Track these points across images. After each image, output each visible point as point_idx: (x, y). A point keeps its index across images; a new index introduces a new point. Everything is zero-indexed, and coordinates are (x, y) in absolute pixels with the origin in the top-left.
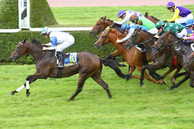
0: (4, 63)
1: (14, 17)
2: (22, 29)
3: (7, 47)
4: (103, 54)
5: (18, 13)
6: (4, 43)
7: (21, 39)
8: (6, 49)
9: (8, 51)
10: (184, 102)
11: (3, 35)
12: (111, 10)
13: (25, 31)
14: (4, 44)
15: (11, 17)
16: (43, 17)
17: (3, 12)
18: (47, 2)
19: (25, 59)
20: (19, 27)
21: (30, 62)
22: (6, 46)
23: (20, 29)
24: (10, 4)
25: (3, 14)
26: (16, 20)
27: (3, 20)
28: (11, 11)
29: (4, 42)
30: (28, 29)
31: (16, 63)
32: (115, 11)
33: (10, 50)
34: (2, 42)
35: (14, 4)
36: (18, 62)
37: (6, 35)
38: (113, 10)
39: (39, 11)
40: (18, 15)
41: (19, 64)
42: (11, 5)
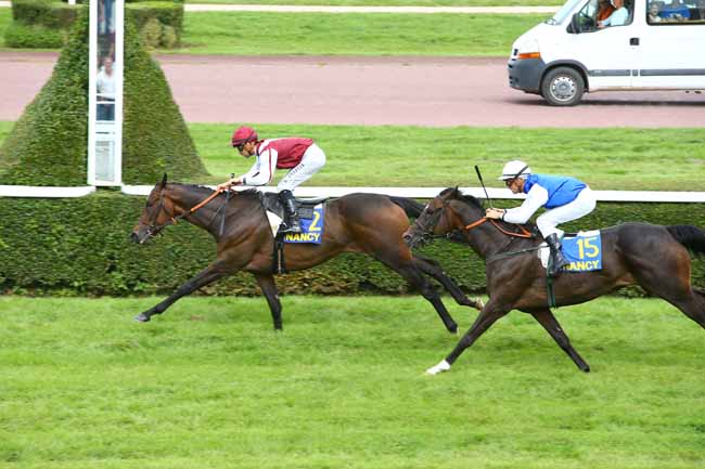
0: (39, 290)
1: (73, 151)
2: (98, 187)
3: (51, 241)
4: (344, 269)
5: (87, 139)
6: (40, 229)
7: (94, 217)
8: (46, 246)
9: (54, 253)
10: (598, 422)
11: (37, 205)
12: (361, 137)
13: (105, 194)
14: (40, 232)
15: (66, 151)
16: (163, 152)
17: (42, 133)
18: (178, 107)
19: (105, 280)
20: (89, 182)
21: (121, 289)
22: (48, 239)
23: (93, 189)
24: (63, 109)
25: (41, 141)
26: (79, 159)
27: (39, 157)
28: (65, 133)
29: (41, 226)
30: (118, 188)
31: (74, 292)
32: (374, 139)
33: (59, 250)
34: (36, 226)
35: (75, 108)
36: (83, 289)
37: (47, 204)
38: (367, 136)
39: (153, 134)
40: (87, 144)
41: (86, 296)
42: (66, 112)
